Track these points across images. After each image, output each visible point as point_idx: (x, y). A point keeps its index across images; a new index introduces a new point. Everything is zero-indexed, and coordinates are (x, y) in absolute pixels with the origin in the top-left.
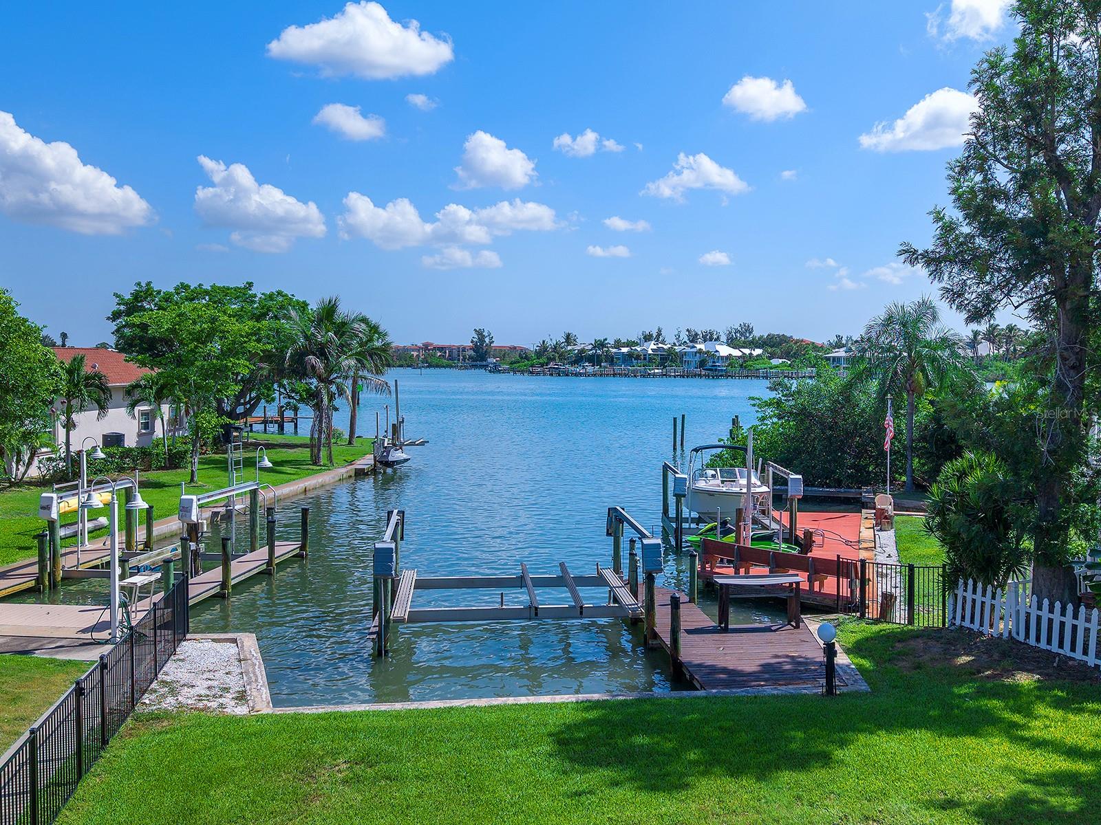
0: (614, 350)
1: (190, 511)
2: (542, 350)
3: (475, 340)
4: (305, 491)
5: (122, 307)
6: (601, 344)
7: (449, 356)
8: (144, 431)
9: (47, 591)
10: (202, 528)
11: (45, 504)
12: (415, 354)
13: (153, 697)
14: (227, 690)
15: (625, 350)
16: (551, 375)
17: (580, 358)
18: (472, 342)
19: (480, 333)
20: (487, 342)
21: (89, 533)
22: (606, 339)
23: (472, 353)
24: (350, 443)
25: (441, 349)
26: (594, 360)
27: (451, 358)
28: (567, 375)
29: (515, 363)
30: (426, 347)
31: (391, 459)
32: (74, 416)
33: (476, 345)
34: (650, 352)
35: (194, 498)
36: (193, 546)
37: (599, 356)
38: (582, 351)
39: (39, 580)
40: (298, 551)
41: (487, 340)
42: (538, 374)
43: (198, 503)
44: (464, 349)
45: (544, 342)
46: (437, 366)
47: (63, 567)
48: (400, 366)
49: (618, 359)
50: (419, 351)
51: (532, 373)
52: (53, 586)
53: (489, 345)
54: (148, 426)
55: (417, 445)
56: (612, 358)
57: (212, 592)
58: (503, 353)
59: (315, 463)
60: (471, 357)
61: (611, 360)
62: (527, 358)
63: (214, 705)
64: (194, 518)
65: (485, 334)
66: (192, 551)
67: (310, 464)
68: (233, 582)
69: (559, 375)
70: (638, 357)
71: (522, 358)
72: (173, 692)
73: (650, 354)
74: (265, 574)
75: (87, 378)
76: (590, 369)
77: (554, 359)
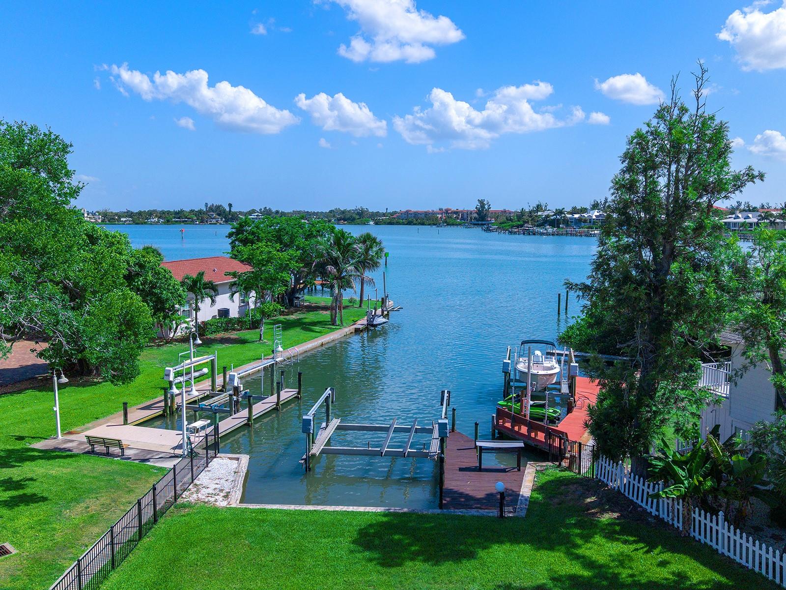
0: (569, 216)
1: (234, 381)
2: (521, 215)
3: (478, 206)
4: (322, 344)
5: (234, 230)
6: (560, 212)
7: (462, 217)
8: (242, 304)
9: (168, 416)
10: (240, 389)
11: (167, 373)
12: (439, 216)
13: (187, 494)
14: (221, 491)
15: (576, 216)
16: (524, 234)
17: (547, 221)
18: (477, 208)
19: (482, 202)
20: (486, 208)
21: (194, 379)
22: (564, 209)
23: (476, 215)
24: (360, 306)
25: (456, 213)
26: (554, 223)
27: (463, 218)
28: (534, 234)
29: (503, 223)
30: (447, 211)
31: (375, 323)
32: (199, 304)
33: (479, 210)
34: (594, 217)
35: (236, 374)
36: (235, 398)
37: (558, 220)
38: (547, 216)
39: (165, 411)
40: (296, 395)
41: (486, 207)
42: (515, 233)
43: (238, 376)
44: (471, 213)
45: (523, 209)
46: (453, 225)
47: (177, 403)
48: (429, 225)
49: (572, 222)
50: (442, 214)
51: (511, 233)
52: (172, 413)
53: (487, 210)
54: (245, 302)
55: (395, 311)
56: (568, 221)
57: (243, 423)
58: (497, 215)
59: (333, 325)
60: (475, 218)
61: (566, 222)
62: (511, 220)
63: (213, 499)
64: (236, 384)
65: (485, 202)
66: (235, 401)
67: (330, 325)
68: (254, 418)
69: (529, 234)
70: (585, 221)
71: (507, 220)
72: (198, 491)
73: (594, 219)
74: (276, 410)
75: (205, 284)
76: (550, 230)
77: (527, 222)
